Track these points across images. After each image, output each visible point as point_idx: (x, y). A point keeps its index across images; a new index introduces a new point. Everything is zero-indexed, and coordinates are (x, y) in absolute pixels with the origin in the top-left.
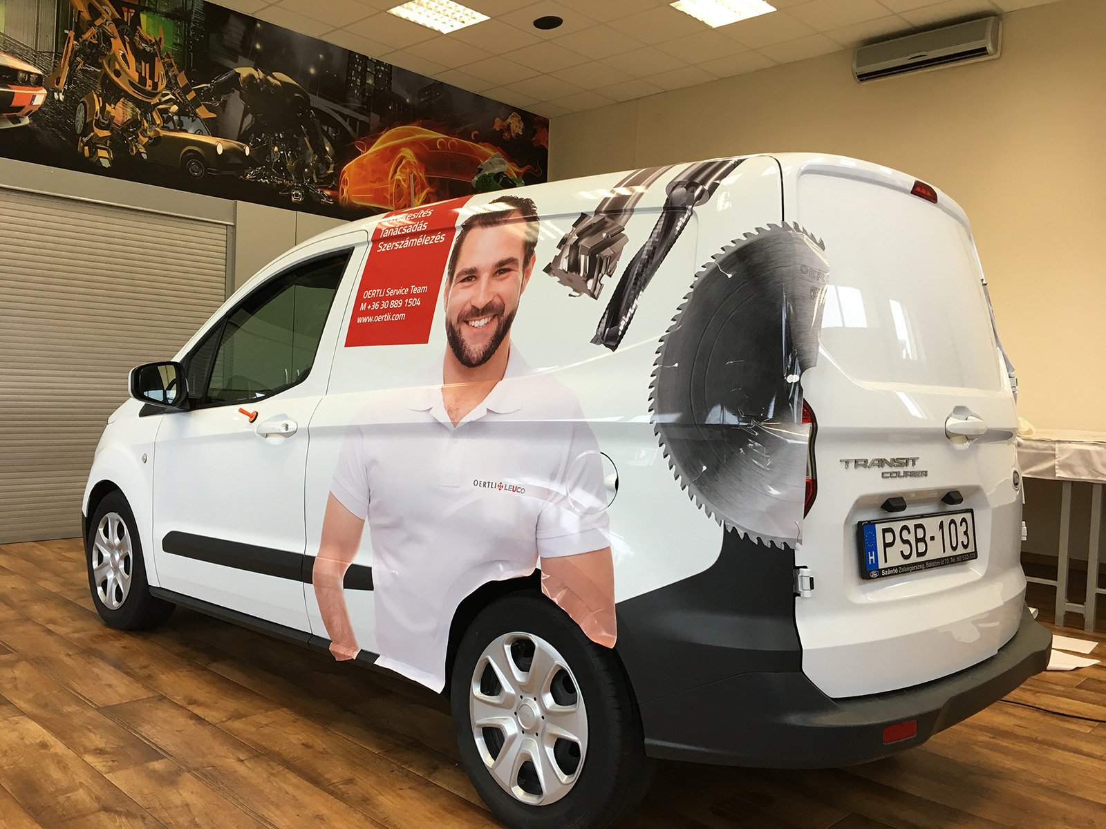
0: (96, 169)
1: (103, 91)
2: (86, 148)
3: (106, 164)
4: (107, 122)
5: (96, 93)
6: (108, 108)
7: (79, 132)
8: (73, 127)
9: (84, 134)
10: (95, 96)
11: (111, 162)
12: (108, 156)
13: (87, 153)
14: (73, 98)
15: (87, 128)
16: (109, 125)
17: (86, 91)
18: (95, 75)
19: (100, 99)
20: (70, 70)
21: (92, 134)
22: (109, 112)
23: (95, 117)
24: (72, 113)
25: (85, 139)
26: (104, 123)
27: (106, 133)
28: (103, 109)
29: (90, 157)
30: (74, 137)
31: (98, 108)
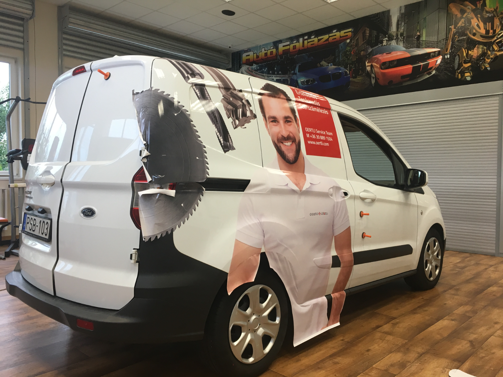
0: (464, 82)
1: (467, 46)
2: (460, 75)
3: (469, 79)
4: (469, 59)
5: (464, 48)
6: (470, 52)
7: (456, 68)
8: (454, 67)
9: (458, 69)
10: (464, 50)
11: (471, 77)
12: (470, 75)
13: (460, 77)
14: (453, 55)
15: (460, 65)
16: (470, 60)
17: (460, 49)
18: (463, 40)
19: (466, 50)
20: (452, 43)
21: (462, 67)
22: (470, 54)
23: (463, 59)
24: (453, 62)
25: (459, 71)
26: (467, 60)
27: (469, 64)
28: (467, 54)
29: (461, 78)
30: (454, 71)
31: (465, 54)
